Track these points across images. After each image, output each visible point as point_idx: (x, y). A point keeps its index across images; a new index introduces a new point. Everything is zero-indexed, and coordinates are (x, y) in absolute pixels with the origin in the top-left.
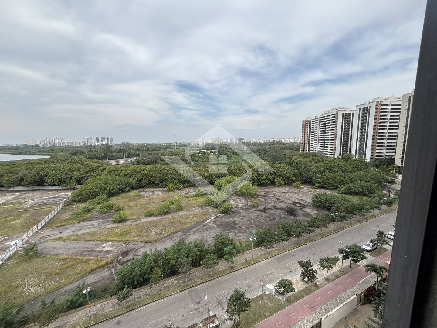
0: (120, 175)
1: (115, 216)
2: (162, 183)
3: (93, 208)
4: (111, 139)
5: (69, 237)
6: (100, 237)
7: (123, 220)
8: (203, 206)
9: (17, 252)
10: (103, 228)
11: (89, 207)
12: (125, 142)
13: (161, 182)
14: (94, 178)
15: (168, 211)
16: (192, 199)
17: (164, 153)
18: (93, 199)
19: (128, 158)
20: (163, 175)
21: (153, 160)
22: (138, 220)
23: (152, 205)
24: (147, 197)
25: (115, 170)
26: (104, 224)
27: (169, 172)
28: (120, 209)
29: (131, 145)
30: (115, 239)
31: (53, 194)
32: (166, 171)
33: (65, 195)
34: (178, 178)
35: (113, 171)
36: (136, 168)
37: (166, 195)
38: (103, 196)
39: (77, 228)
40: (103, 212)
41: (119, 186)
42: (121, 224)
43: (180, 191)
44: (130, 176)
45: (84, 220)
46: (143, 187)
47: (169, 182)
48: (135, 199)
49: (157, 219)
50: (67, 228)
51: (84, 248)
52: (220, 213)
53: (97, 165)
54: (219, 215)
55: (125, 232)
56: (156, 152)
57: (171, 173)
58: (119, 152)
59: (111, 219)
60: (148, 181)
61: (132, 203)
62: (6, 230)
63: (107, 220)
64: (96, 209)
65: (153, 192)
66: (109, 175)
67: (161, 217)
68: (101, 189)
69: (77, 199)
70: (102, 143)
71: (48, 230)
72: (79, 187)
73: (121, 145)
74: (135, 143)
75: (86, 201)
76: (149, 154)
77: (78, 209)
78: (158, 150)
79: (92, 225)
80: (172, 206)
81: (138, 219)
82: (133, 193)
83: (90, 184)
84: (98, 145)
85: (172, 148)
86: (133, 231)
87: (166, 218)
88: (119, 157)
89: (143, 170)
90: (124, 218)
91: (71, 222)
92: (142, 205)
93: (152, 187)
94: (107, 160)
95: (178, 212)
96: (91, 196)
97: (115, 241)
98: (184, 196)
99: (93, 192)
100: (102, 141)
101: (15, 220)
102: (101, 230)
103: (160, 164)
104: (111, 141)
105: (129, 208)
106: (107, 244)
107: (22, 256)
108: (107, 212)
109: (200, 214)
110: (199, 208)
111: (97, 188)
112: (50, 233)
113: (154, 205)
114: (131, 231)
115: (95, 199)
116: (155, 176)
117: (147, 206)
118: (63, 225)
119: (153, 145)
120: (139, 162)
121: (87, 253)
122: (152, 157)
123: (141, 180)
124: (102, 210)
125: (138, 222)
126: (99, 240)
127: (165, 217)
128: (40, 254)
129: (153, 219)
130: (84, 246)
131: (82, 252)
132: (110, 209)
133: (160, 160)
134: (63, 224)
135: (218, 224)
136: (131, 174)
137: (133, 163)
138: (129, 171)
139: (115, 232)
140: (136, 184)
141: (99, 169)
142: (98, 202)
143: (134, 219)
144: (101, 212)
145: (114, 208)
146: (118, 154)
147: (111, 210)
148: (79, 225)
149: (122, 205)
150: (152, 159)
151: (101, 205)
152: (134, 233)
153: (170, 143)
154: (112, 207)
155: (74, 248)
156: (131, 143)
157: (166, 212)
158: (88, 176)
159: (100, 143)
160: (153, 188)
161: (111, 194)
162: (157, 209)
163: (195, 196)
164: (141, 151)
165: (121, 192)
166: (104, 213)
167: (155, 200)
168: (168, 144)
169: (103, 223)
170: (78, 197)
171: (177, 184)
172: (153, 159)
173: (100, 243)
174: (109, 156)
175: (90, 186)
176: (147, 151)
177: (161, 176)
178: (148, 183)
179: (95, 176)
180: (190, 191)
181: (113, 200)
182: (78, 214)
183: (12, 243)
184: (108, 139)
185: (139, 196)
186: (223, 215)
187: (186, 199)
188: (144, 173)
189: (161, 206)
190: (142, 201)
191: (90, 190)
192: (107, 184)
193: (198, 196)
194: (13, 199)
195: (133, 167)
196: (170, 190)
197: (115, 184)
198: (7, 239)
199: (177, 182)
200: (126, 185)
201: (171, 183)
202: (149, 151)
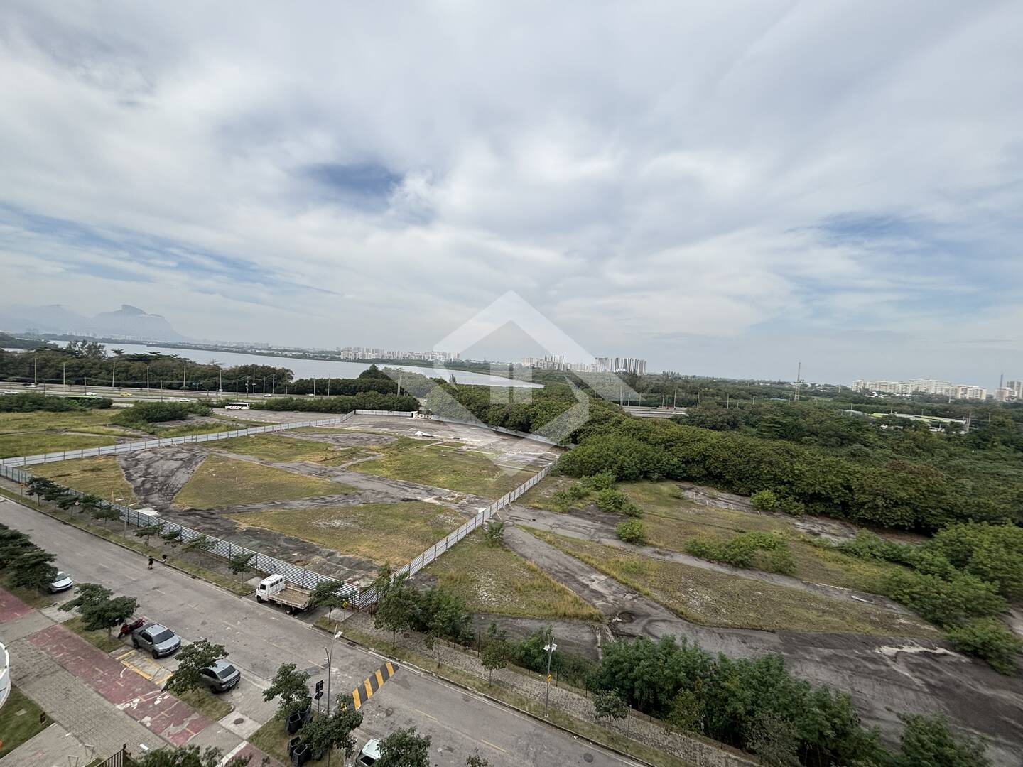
0: (646, 440)
1: (622, 524)
2: (742, 482)
3: (587, 495)
4: (642, 363)
5: (544, 532)
6: (589, 557)
7: (635, 540)
9: (482, 526)
10: (597, 540)
11: (582, 491)
12: (669, 370)
13: (740, 479)
14: (599, 435)
15: (745, 559)
16: (830, 554)
17: (761, 406)
18: (591, 476)
19: (669, 406)
20: (748, 462)
21: (728, 420)
22: (668, 552)
23: (706, 531)
24: (698, 506)
25: (639, 429)
26: (601, 534)
27: (768, 459)
28: (633, 514)
29: (680, 378)
30: (614, 573)
31: (537, 451)
32: (758, 454)
33: (551, 455)
34: (791, 480)
35: (636, 429)
36: (682, 431)
37: (747, 516)
38: (608, 476)
39: (557, 522)
40: (602, 508)
41: (641, 464)
42: (630, 547)
43: (790, 519)
44: (666, 448)
45: (570, 512)
46: (691, 479)
47: (763, 485)
48: (668, 501)
49: (713, 571)
50: (544, 517)
51: (561, 565)
52: (952, 647)
54: (945, 655)
55: (636, 567)
56: (740, 402)
57: (770, 463)
58: (652, 391)
59: (615, 529)
60: (707, 469)
61: (662, 510)
62: (478, 488)
63: (606, 527)
64: (592, 498)
65: (714, 498)
66: (625, 435)
67: (725, 570)
68: (606, 461)
69: (567, 468)
70: (624, 370)
71: (521, 508)
72: (572, 446)
73: (659, 378)
74: (690, 375)
75: (578, 476)
76: (719, 404)
77: (564, 486)
78: (744, 398)
79: (579, 526)
80: (760, 552)
81: (667, 550)
82: (667, 488)
83: (590, 446)
84: (617, 373)
85: (787, 397)
86: (653, 573)
87: (737, 578)
88: (652, 402)
89: (699, 440)
90: (639, 536)
91: (551, 506)
92: (681, 522)
93: (713, 486)
95: (775, 576)
96: (588, 469)
97: (613, 578)
98: (802, 537)
99: (592, 463)
100: (625, 367)
101: (490, 476)
102: (593, 543)
103: (746, 432)
104: (641, 368)
105: (652, 517)
106: (598, 577)
107: (485, 535)
108: (608, 511)
110: (853, 593)
111: (599, 458)
112: (522, 515)
113: (712, 531)
114: (649, 572)
115: (593, 477)
116: (724, 461)
117: (694, 528)
118: (540, 509)
119: (733, 382)
121: (564, 578)
123: (691, 463)
124: (601, 504)
125: (667, 558)
126: (587, 563)
127: (734, 573)
128: (505, 543)
129: (703, 565)
130: (562, 560)
131: (556, 571)
132: (617, 507)
133: (747, 424)
134: (541, 506)
135: (932, 681)
136: (668, 444)
137: (677, 420)
138: (667, 434)
139: (617, 559)
140: (677, 468)
141: (609, 421)
142: (597, 485)
143: (660, 547)
144: (600, 508)
145: (623, 507)
146: (650, 394)
147: (617, 510)
148: (560, 516)
149: (639, 506)
150: (725, 416)
151: (601, 492)
152: (653, 578)
153: (781, 381)
154: (621, 503)
155: (547, 557)
156: (682, 374)
157: (741, 562)
158: (590, 431)
159: (621, 369)
160: (716, 489)
161: (623, 477)
162: (717, 544)
163: (843, 550)
164: (701, 395)
165: (642, 476)
166: (604, 512)
167: (716, 519)
168: (774, 385)
169: (599, 530)
170: (568, 466)
171: (784, 497)
172: (729, 417)
173: (588, 569)
175: (590, 449)
176: (716, 398)
177: (741, 464)
178: (704, 472)
179: (600, 433)
180: (826, 528)
181: (624, 490)
182: (562, 496)
183: (481, 510)
185: (678, 497)
186: (965, 660)
187: (810, 548)
188: (700, 447)
189: (729, 542)
190: (684, 512)
191: (589, 457)
192: (618, 454)
193: (857, 554)
194: (494, 444)
195: (676, 429)
196: (762, 507)
197: (634, 458)
198: (477, 502)
199: (786, 493)
200: (655, 465)
201: (767, 488)
202: (722, 397)
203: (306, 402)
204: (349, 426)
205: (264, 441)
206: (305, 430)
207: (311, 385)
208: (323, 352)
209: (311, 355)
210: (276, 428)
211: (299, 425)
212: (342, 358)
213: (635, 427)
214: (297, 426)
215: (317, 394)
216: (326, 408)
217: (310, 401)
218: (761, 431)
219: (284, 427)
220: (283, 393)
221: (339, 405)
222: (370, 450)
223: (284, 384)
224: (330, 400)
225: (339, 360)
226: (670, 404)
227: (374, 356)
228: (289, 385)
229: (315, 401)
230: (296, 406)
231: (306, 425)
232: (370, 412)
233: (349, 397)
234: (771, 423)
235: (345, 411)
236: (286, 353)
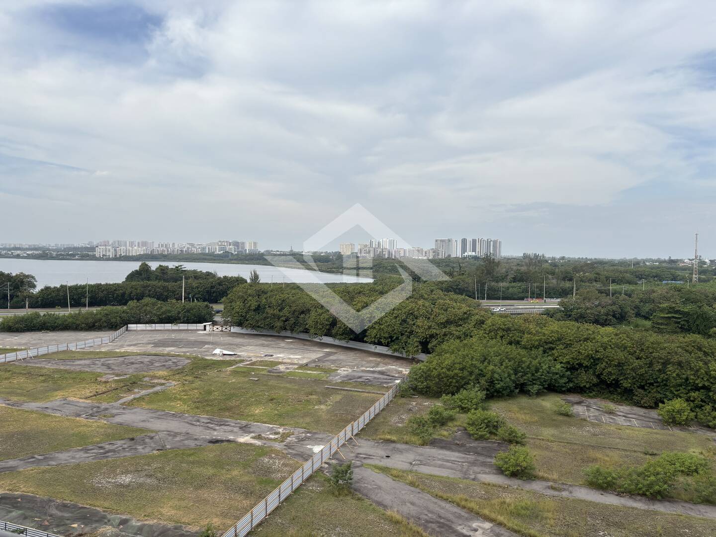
0: (518, 343)
1: (502, 454)
2: (645, 390)
3: (451, 419)
4: (495, 242)
5: (404, 472)
6: (466, 500)
7: (520, 473)
9: (321, 469)
10: (473, 477)
11: (446, 414)
12: (531, 252)
13: (642, 387)
14: (458, 341)
15: (665, 489)
17: (654, 292)
18: (453, 394)
19: (537, 298)
20: (651, 364)
21: (614, 311)
22: (565, 487)
23: (608, 456)
24: (593, 425)
25: (508, 330)
26: (476, 469)
27: (676, 359)
28: (513, 440)
29: (547, 261)
30: (501, 518)
31: (377, 365)
32: (663, 354)
33: (396, 370)
34: (707, 384)
35: (503, 330)
36: (564, 329)
37: (656, 433)
38: (475, 393)
39: (417, 458)
40: (473, 435)
41: (516, 374)
42: (515, 483)
44: (544, 352)
45: (433, 443)
46: (579, 390)
47: (671, 392)
48: (554, 420)
49: (625, 507)
50: (401, 452)
51: (432, 512)
53: (465, 308)
55: (528, 509)
56: (625, 287)
57: (680, 364)
58: (515, 280)
59: (493, 461)
60: (598, 376)
61: (548, 432)
62: (308, 420)
63: (481, 459)
64: (458, 423)
65: (611, 413)
66: (492, 339)
67: (640, 505)
68: (471, 373)
69: (420, 386)
70: (474, 253)
71: (369, 443)
72: (423, 357)
73: (519, 262)
74: (558, 256)
75: (437, 395)
76: (601, 292)
77: (420, 410)
78: (630, 283)
79: (448, 461)
80: (681, 479)
81: (563, 484)
82: (550, 403)
83: (448, 355)
84: (465, 258)
85: (683, 279)
86: (550, 515)
87: (656, 513)
88: (515, 294)
89: (586, 340)
90: (525, 468)
91: (406, 438)
92: (576, 447)
93: (607, 398)
94: (483, 299)
95: (703, 508)
96: (449, 386)
97: (500, 524)
99: (453, 377)
100: (474, 250)
101: (320, 403)
102: (468, 481)
103: (637, 326)
104: (495, 250)
105: (538, 442)
106: (481, 525)
107: (329, 480)
108: (481, 438)
111: (462, 369)
112: (371, 451)
113: (615, 456)
114: (546, 514)
115: (457, 396)
116: (620, 365)
117: (592, 453)
118: (393, 442)
119: (611, 263)
120: (567, 314)
121: (438, 529)
123: (577, 370)
124: (471, 430)
125: (565, 494)
126: (464, 507)
127: (652, 507)
128: (356, 490)
129: (610, 500)
130: (432, 506)
131: (427, 521)
132: (491, 433)
133: (638, 315)
134: (394, 438)
136: (548, 346)
137: (549, 314)
138: (544, 335)
139: (502, 500)
140: (562, 377)
141: (469, 321)
142: (463, 405)
143: (554, 481)
144: (470, 435)
145: (500, 431)
146: (513, 284)
147: (493, 436)
148: (421, 450)
149: (520, 430)
150: (610, 307)
151: (469, 415)
152: (552, 522)
153: (672, 258)
154: (496, 427)
155: (413, 504)
156: (549, 255)
157: (659, 492)
158: (445, 335)
159: (469, 253)
160: (613, 400)
161: (494, 394)
162: (627, 473)
164: (577, 282)
165: (517, 391)
166: (476, 439)
167: (618, 440)
168: (664, 265)
169: (473, 463)
170: (422, 383)
171: (701, 407)
172: (614, 308)
173: (466, 515)
174: (490, 289)
175: (448, 360)
176: (594, 284)
177: (641, 367)
178: (595, 380)
179: (459, 337)
181: (498, 410)
182: (421, 424)
183: (317, 449)
184: (489, 243)
185: (567, 415)
188: (588, 348)
189: (641, 469)
190: (573, 433)
191: (449, 370)
192: (486, 363)
194: (319, 360)
195: (554, 327)
196: (673, 421)
197: (506, 367)
198: (309, 438)
200: (533, 375)
201: (678, 396)
202: (602, 282)
203: (58, 318)
204: (122, 346)
205: (8, 374)
206: (61, 356)
207: (61, 294)
208: (69, 249)
209: (54, 254)
210: (21, 355)
211: (53, 349)
212: (97, 256)
213: (503, 327)
214: (50, 351)
215: (72, 306)
216: (87, 324)
217: (65, 316)
218: (658, 324)
219: (32, 353)
220: (23, 307)
221: (104, 319)
222: (154, 377)
223: (25, 294)
224: (92, 313)
225: (94, 258)
226: (538, 295)
227: (141, 251)
228: (31, 296)
229: (71, 316)
230: (44, 323)
231: (62, 348)
232: (148, 327)
233: (117, 307)
234: (670, 312)
235: (113, 326)
236: (19, 252)
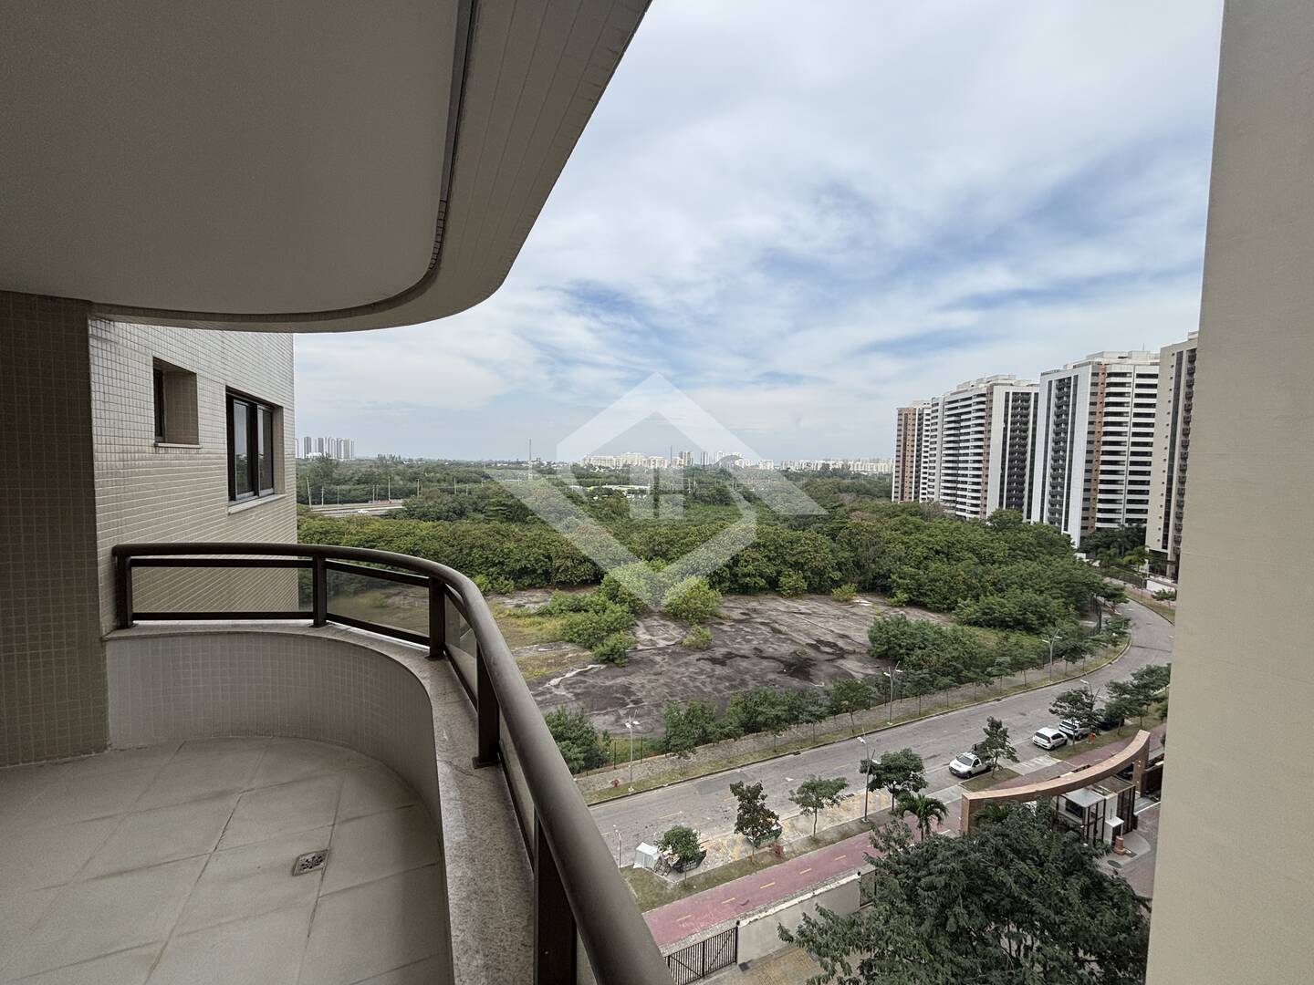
4: (346, 442)
8: (554, 641)
12: (386, 454)
16: (528, 620)
17: (489, 489)
19: (382, 500)
20: (461, 550)
21: (454, 508)
24: (405, 610)
29: (401, 463)
32: (470, 539)
35: (321, 533)
43: (501, 599)
47: (476, 570)
52: (596, 662)
54: (592, 669)
56: (468, 486)
57: (482, 546)
70: (320, 454)
73: (371, 464)
74: (415, 458)
76: (444, 491)
78: (475, 482)
84: (307, 459)
88: (358, 497)
94: (320, 503)
98: (508, 612)
100: (321, 450)
104: (347, 451)
109: (538, 662)
110: (540, 647)
116: (435, 554)
119: (468, 465)
120: (410, 513)
122: (451, 499)
133: (475, 510)
135: (578, 691)
137: (391, 515)
138: (365, 534)
146: (357, 487)
150: (450, 505)
156: (405, 457)
159: (314, 454)
163: (541, 614)
164: (423, 482)
171: (496, 579)
172: (454, 505)
174: (328, 492)
176: (441, 483)
177: (454, 554)
180: (531, 598)
184: (338, 443)
186: (603, 667)
187: (514, 620)
193: (551, 614)
195: (391, 527)
199: (498, 573)
202: (449, 482)
213: (320, 530)
218: (488, 516)
226: (383, 497)
234: (498, 506)
